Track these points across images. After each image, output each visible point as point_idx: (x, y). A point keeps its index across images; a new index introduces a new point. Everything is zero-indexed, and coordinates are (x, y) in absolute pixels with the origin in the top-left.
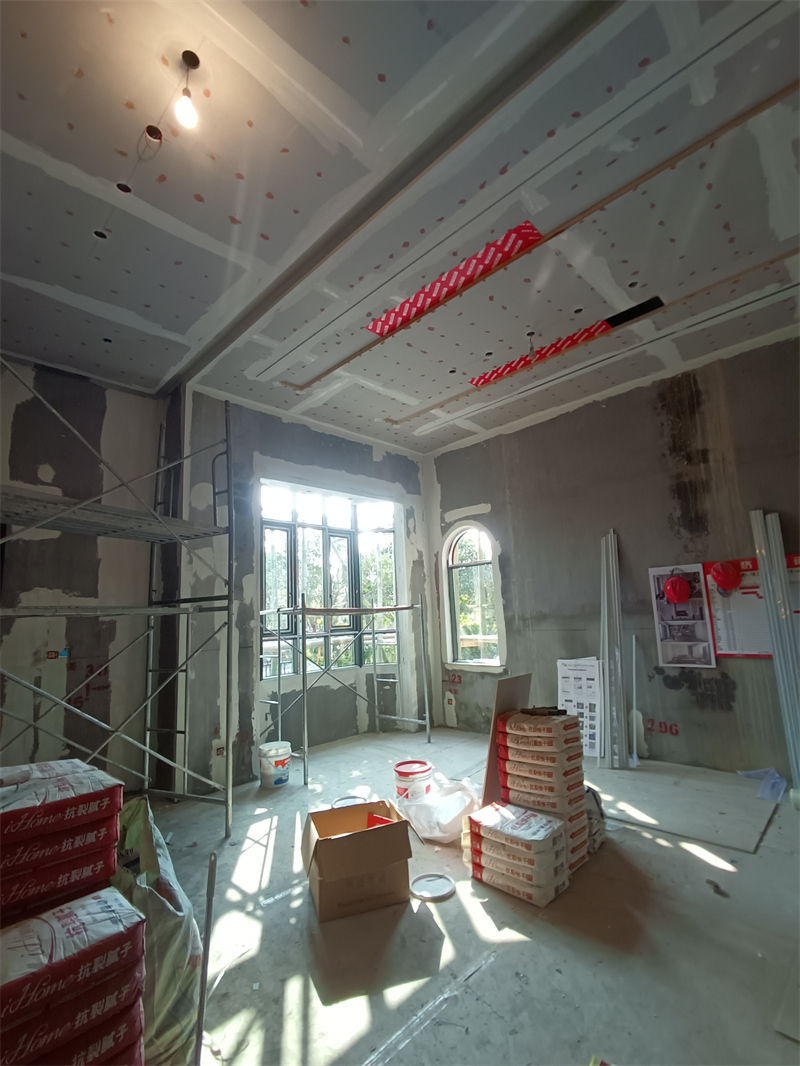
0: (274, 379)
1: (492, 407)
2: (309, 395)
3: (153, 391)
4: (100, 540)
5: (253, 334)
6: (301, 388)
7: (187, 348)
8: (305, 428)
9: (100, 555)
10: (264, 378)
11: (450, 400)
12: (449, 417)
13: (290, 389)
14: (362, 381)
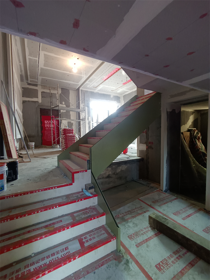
0: (92, 87)
1: (129, 87)
2: (97, 88)
3: (76, 90)
4: (70, 112)
5: (87, 82)
6: (96, 87)
7: (79, 85)
8: (98, 93)
9: (71, 114)
10: (90, 87)
11: (121, 87)
12: (122, 89)
13: (94, 88)
14: (105, 86)
